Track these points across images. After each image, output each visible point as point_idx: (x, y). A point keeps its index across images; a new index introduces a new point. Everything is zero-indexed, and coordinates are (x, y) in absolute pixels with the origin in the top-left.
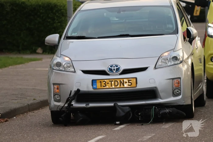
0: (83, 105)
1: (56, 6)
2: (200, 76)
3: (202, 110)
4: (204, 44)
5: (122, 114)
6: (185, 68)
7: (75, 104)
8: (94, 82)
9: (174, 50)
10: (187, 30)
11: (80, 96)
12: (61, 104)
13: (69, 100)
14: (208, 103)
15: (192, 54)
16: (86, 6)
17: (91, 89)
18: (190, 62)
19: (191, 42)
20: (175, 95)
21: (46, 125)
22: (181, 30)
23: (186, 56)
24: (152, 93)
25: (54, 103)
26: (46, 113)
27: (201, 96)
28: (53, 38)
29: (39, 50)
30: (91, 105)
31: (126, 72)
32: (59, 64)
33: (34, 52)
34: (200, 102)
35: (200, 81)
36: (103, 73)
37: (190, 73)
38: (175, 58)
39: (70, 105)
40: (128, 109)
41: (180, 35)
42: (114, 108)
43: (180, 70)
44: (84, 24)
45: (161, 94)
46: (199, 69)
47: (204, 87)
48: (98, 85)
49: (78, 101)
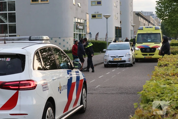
0: (111, 64)
1: (104, 43)
2: (134, 58)
3: (134, 65)
4: (134, 51)
5: (119, 65)
6: (131, 56)
7: (109, 63)
8: (113, 59)
9: (129, 53)
10: (132, 49)
11: (110, 62)
12: (106, 63)
13: (108, 62)
14: (135, 63)
15: (133, 53)
16: (111, 44)
17: (112, 60)
18: (132, 55)
19: (132, 51)
20: (129, 62)
21: (103, 67)
22: (130, 48)
23: (131, 54)
24: (125, 61)
25: (105, 63)
26: (103, 65)
27: (134, 62)
28: (105, 50)
29: (101, 52)
30: (112, 63)
31: (119, 57)
32: (106, 55)
33: (100, 52)
34: (134, 63)
35: (134, 59)
36: (115, 57)
37: (132, 57)
38: (129, 54)
39: (108, 63)
40: (120, 64)
41: (130, 50)
42: (117, 64)
43: (130, 57)
44: (111, 47)
45: (126, 62)
46: (134, 56)
47: (134, 60)
48: (114, 59)
49: (110, 63)
